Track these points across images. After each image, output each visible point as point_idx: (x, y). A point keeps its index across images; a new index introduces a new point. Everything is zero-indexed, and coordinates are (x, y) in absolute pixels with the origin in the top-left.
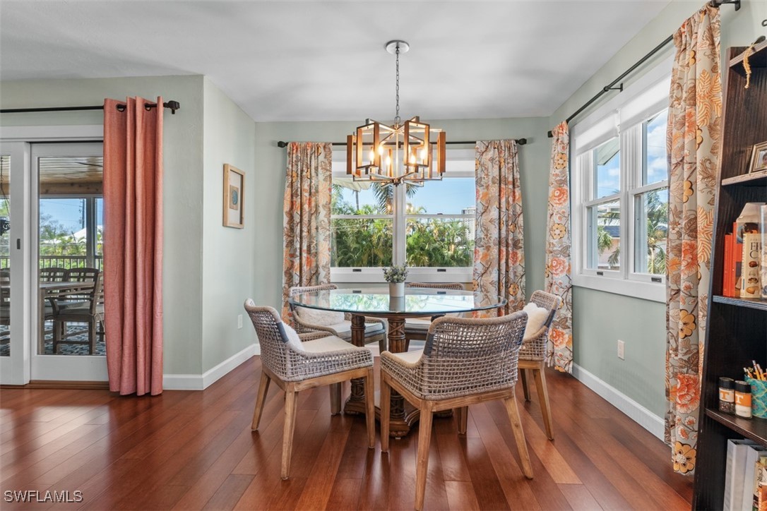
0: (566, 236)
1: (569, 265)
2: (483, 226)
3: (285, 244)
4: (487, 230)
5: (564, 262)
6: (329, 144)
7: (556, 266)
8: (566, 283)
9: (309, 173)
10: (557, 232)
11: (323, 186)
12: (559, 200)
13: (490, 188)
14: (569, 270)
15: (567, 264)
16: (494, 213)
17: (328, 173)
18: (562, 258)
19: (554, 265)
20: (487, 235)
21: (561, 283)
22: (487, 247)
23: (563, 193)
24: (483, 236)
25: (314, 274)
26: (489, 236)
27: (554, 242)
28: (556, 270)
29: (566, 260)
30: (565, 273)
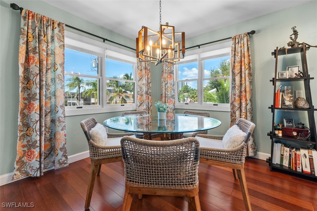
0: (173, 91)
1: (174, 101)
2: (139, 86)
3: (20, 89)
4: (141, 88)
5: (172, 100)
6: (63, 24)
7: (170, 102)
8: (173, 108)
9: (45, 38)
10: (170, 90)
11: (58, 51)
12: (170, 79)
13: (142, 70)
14: (174, 103)
15: (173, 101)
16: (144, 82)
17: (62, 43)
18: (171, 99)
19: (169, 101)
20: (141, 90)
21: (171, 108)
22: (141, 95)
23: (171, 77)
24: (139, 90)
25: (49, 112)
26: (142, 90)
27: (168, 93)
28: (170, 103)
29: (173, 100)
30: (173, 104)
